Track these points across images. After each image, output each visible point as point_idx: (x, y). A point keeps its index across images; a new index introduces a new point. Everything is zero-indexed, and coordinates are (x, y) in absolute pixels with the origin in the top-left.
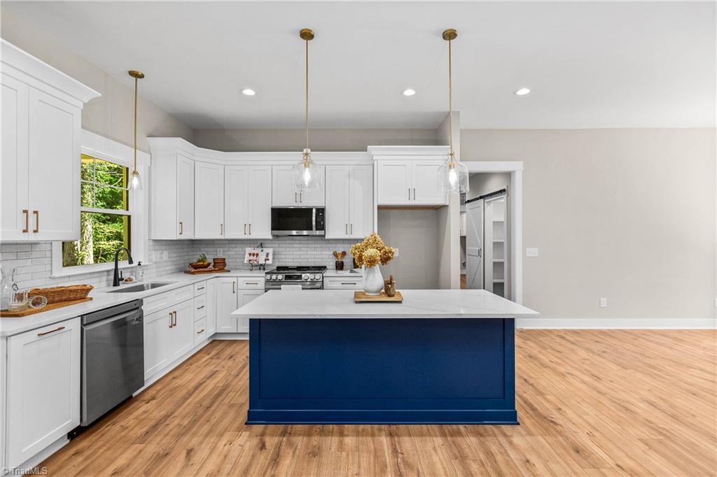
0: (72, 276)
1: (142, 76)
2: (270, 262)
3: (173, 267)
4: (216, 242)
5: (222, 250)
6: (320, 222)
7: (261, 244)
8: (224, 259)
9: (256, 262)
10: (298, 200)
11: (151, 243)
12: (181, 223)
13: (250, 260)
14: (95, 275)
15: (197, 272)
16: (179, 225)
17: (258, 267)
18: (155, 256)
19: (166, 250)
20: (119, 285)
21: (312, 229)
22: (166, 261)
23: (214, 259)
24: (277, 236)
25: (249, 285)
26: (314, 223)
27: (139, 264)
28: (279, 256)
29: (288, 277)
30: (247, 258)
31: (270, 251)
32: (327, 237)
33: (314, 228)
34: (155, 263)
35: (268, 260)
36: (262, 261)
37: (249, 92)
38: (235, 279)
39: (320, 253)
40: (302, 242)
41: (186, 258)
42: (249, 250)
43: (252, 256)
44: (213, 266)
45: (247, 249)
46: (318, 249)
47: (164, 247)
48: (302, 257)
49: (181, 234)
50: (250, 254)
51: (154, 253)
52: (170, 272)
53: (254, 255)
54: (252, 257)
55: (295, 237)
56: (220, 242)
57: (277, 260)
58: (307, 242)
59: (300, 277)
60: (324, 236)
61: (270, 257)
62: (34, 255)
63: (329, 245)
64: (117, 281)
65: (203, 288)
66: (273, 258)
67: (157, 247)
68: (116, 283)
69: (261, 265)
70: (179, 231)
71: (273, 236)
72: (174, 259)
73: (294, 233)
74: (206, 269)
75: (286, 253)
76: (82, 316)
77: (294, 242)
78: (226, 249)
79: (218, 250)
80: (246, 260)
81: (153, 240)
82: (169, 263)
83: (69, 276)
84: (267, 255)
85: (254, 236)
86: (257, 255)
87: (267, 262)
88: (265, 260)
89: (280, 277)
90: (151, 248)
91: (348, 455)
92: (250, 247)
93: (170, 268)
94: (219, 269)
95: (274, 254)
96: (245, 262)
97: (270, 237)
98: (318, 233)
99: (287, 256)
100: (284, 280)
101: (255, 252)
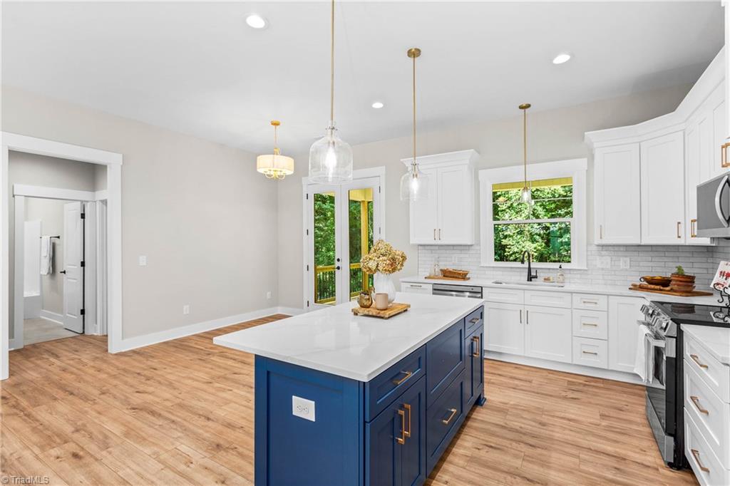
1: (528, 106)
11: (594, 248)
12: (601, 226)
16: (599, 228)
18: (602, 262)
19: (625, 257)
22: (626, 270)
27: (560, 267)
30: (716, 278)
34: (602, 269)
47: (620, 253)
49: (601, 238)
50: (721, 274)
53: (724, 274)
54: (720, 279)
65: (594, 303)
67: (604, 253)
68: (529, 279)
70: (599, 236)
72: (646, 270)
76: (433, 284)
80: (714, 281)
82: (635, 274)
90: (594, 252)
93: (636, 278)
96: (712, 285)
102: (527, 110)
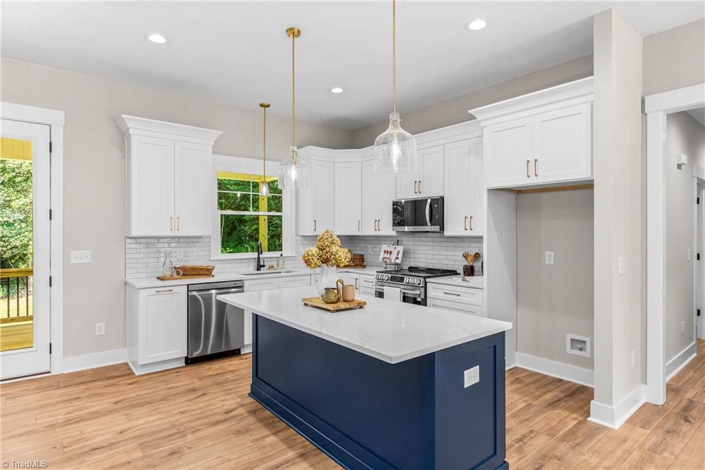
1: (268, 106)
4: (367, 238)
6: (435, 216)
7: (398, 240)
8: (363, 256)
9: (388, 260)
11: (299, 238)
12: (315, 221)
13: (384, 258)
14: (245, 261)
20: (261, 270)
23: (354, 255)
26: (428, 218)
27: (281, 255)
28: (414, 256)
30: (382, 255)
31: (402, 249)
32: (445, 234)
33: (429, 224)
35: (398, 258)
36: (393, 260)
37: (337, 90)
38: (357, 276)
39: (453, 253)
40: (435, 240)
42: (384, 247)
43: (386, 254)
48: (435, 257)
49: (315, 230)
50: (385, 252)
51: (302, 246)
53: (388, 252)
56: (370, 238)
57: (408, 259)
58: (440, 240)
61: (401, 255)
62: (199, 244)
64: (259, 267)
66: (403, 257)
67: (304, 241)
68: (258, 269)
71: (398, 232)
75: (420, 252)
76: (188, 285)
77: (428, 239)
78: (373, 245)
79: (368, 246)
80: (381, 257)
83: (223, 260)
84: (399, 252)
86: (391, 252)
87: (397, 261)
88: (396, 259)
89: (386, 277)
90: (299, 242)
91: (251, 446)
92: (386, 244)
94: (355, 265)
95: (405, 252)
98: (433, 229)
99: (422, 256)
100: (389, 281)
101: (390, 249)
102: (266, 108)
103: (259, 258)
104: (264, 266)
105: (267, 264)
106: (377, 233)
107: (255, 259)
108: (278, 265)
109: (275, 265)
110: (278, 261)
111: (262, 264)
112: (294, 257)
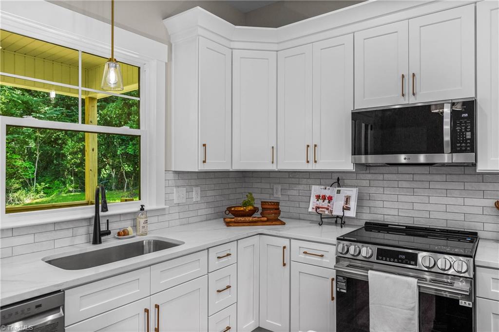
0: (18, 228)
2: (352, 213)
3: (210, 211)
5: (279, 187)
6: (463, 134)
7: (337, 180)
8: (277, 204)
9: (327, 212)
10: (408, 89)
11: (171, 176)
12: (204, 145)
13: (318, 208)
15: (235, 222)
16: (201, 149)
17: (334, 220)
18: (178, 195)
19: (197, 186)
20: (100, 242)
21: (441, 151)
22: (197, 203)
23: (263, 203)
24: (367, 166)
25: (308, 257)
26: (447, 138)
27: (142, 209)
28: (372, 204)
29: (383, 254)
30: (313, 203)
31: (353, 193)
32: (480, 168)
33: (447, 148)
34: (178, 205)
35: (348, 209)
36: (337, 211)
38: (286, 242)
39: (460, 201)
40: (417, 177)
41: (232, 197)
42: (316, 190)
43: (321, 201)
44: (261, 214)
45: (314, 187)
46: (456, 193)
47: (193, 182)
48: (417, 206)
49: (204, 162)
50: (318, 197)
51: (175, 190)
52: (204, 218)
53: (324, 198)
54: (320, 203)
55: (401, 169)
57: (366, 210)
58: (429, 177)
59: (413, 258)
60: (474, 165)
61: (353, 204)
63: (483, 186)
64: (98, 236)
65: (228, 255)
66: (359, 206)
67: (180, 182)
69: (338, 217)
70: (202, 158)
71: (358, 165)
72: (210, 199)
73: (402, 158)
74: (248, 219)
75: (384, 197)
77: (401, 177)
78: (286, 186)
80: (311, 206)
81: (175, 172)
82: (203, 206)
84: (347, 199)
85: (323, 165)
86: (330, 199)
87: (348, 214)
88: (344, 209)
89: (366, 251)
90: (171, 183)
92: (320, 184)
93: (204, 211)
94: (268, 220)
95: (360, 199)
96: (310, 210)
97: (350, 167)
98: (458, 158)
99: (386, 204)
100: (374, 259)
101: (327, 193)
103: (97, 218)
104: (108, 233)
105: (115, 227)
106: (311, 167)
107: (90, 219)
108: (135, 227)
109: (130, 229)
110: (135, 220)
111: (103, 228)
112: (164, 209)
